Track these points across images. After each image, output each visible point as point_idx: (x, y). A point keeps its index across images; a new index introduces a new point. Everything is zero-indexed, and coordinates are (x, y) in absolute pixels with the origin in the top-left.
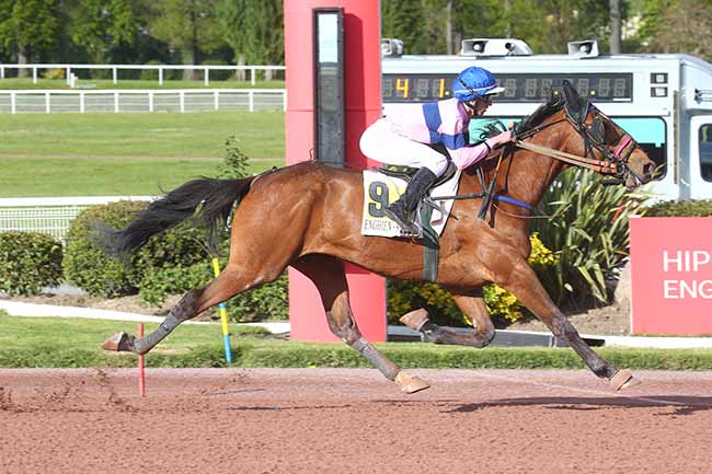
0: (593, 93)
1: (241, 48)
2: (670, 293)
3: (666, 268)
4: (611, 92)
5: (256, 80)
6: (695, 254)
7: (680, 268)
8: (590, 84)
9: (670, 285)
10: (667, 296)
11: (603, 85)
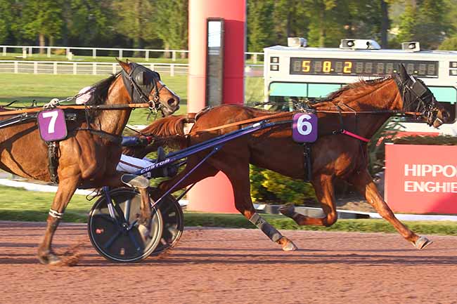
0: (416, 72)
1: (167, 40)
2: (410, 188)
3: (406, 174)
4: (426, 72)
5: (176, 58)
6: (424, 166)
7: (414, 174)
8: (415, 67)
9: (409, 184)
10: (406, 190)
11: (422, 68)
